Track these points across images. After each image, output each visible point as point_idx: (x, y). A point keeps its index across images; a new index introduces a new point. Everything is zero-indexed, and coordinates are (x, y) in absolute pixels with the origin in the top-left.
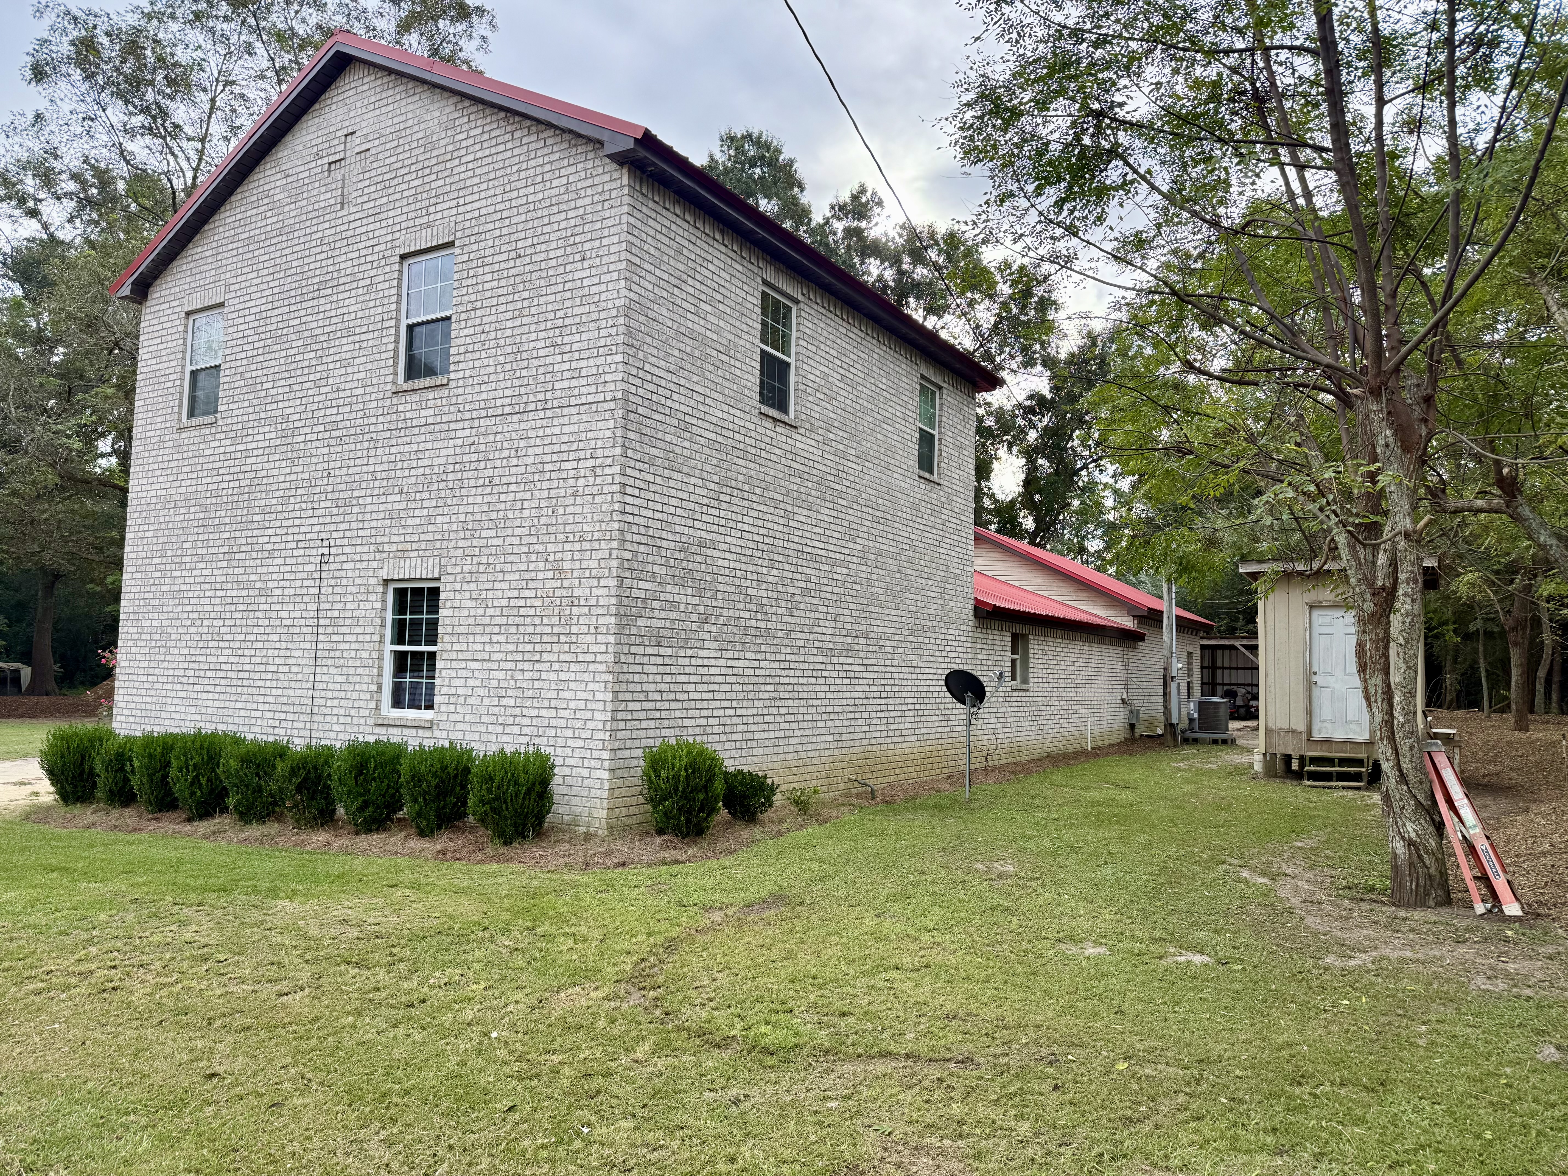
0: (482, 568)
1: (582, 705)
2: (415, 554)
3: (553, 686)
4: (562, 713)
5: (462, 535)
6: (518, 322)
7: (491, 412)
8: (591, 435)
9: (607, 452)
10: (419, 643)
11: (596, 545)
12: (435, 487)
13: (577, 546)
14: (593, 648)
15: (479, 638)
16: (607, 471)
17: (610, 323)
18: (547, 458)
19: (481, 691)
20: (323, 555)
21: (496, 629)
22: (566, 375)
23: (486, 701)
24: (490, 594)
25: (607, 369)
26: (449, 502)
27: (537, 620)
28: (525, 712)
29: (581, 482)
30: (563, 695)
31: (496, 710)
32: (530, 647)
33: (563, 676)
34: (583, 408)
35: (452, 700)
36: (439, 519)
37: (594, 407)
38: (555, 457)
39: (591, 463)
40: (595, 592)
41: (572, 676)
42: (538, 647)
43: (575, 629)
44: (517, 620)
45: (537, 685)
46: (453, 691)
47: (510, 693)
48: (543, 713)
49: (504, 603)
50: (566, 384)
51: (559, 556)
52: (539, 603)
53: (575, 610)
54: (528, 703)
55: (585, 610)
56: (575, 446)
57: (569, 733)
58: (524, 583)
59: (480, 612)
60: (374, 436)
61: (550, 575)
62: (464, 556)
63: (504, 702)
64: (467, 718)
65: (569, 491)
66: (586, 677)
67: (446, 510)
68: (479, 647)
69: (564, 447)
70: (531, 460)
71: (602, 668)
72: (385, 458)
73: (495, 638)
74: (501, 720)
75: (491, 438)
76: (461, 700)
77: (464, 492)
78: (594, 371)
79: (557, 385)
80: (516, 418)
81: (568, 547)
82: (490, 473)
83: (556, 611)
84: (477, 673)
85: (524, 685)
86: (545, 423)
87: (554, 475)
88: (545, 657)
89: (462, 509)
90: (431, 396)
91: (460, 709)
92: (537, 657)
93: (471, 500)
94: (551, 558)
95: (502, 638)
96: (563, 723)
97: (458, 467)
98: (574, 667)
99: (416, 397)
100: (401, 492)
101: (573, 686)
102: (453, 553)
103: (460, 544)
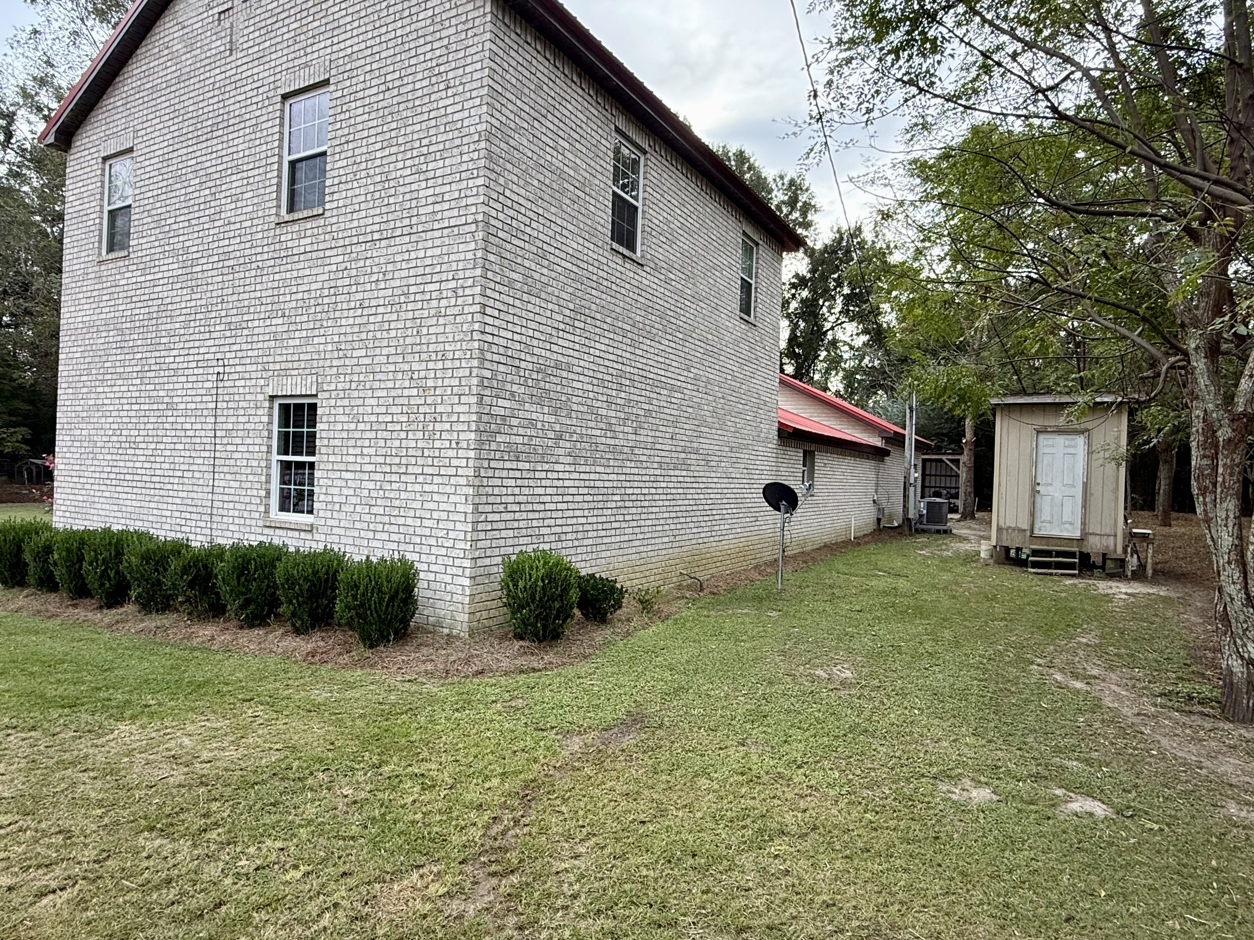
0: (354, 386)
1: (444, 515)
2: (296, 372)
3: (418, 497)
4: (426, 523)
5: (336, 354)
6: (386, 152)
7: (362, 238)
8: (453, 257)
9: (468, 274)
10: (301, 454)
11: (457, 364)
12: (313, 311)
13: (440, 365)
14: (454, 462)
15: (351, 451)
16: (468, 292)
17: (472, 147)
18: (412, 281)
19: (354, 500)
20: (218, 373)
21: (367, 443)
22: (430, 200)
23: (359, 509)
24: (361, 410)
25: (469, 193)
26: (325, 324)
27: (403, 435)
28: (393, 520)
29: (444, 303)
30: (427, 505)
31: (367, 518)
32: (397, 460)
33: (427, 488)
34: (446, 232)
35: (329, 507)
36: (316, 340)
37: (456, 229)
38: (419, 280)
39: (452, 284)
40: (457, 409)
41: (435, 488)
42: (404, 461)
43: (438, 444)
44: (385, 434)
45: (403, 495)
46: (329, 498)
47: (379, 502)
48: (409, 521)
49: (373, 418)
50: (430, 209)
51: (422, 374)
52: (404, 418)
53: (438, 426)
54: (396, 512)
55: (447, 426)
56: (438, 269)
57: (433, 541)
58: (391, 399)
59: (353, 426)
60: (260, 264)
61: (415, 392)
62: (338, 374)
63: (374, 510)
64: (342, 524)
65: (432, 312)
66: (448, 489)
67: (322, 332)
68: (352, 459)
69: (428, 269)
70: (397, 283)
71: (463, 481)
72: (270, 285)
73: (366, 451)
74: (372, 527)
75: (361, 263)
76: (337, 507)
77: (338, 314)
78: (456, 195)
79: (422, 211)
80: (384, 243)
81: (431, 365)
82: (360, 296)
83: (420, 427)
84: (350, 483)
85: (392, 495)
86: (409, 247)
87: (418, 297)
88: (410, 469)
89: (336, 330)
90: (309, 225)
91: (335, 515)
92: (403, 470)
93: (344, 322)
94: (415, 376)
95: (372, 451)
96: (427, 532)
97: (332, 290)
98: (437, 480)
99: (296, 227)
100: (283, 316)
101: (436, 497)
102: (328, 371)
103: (335, 363)
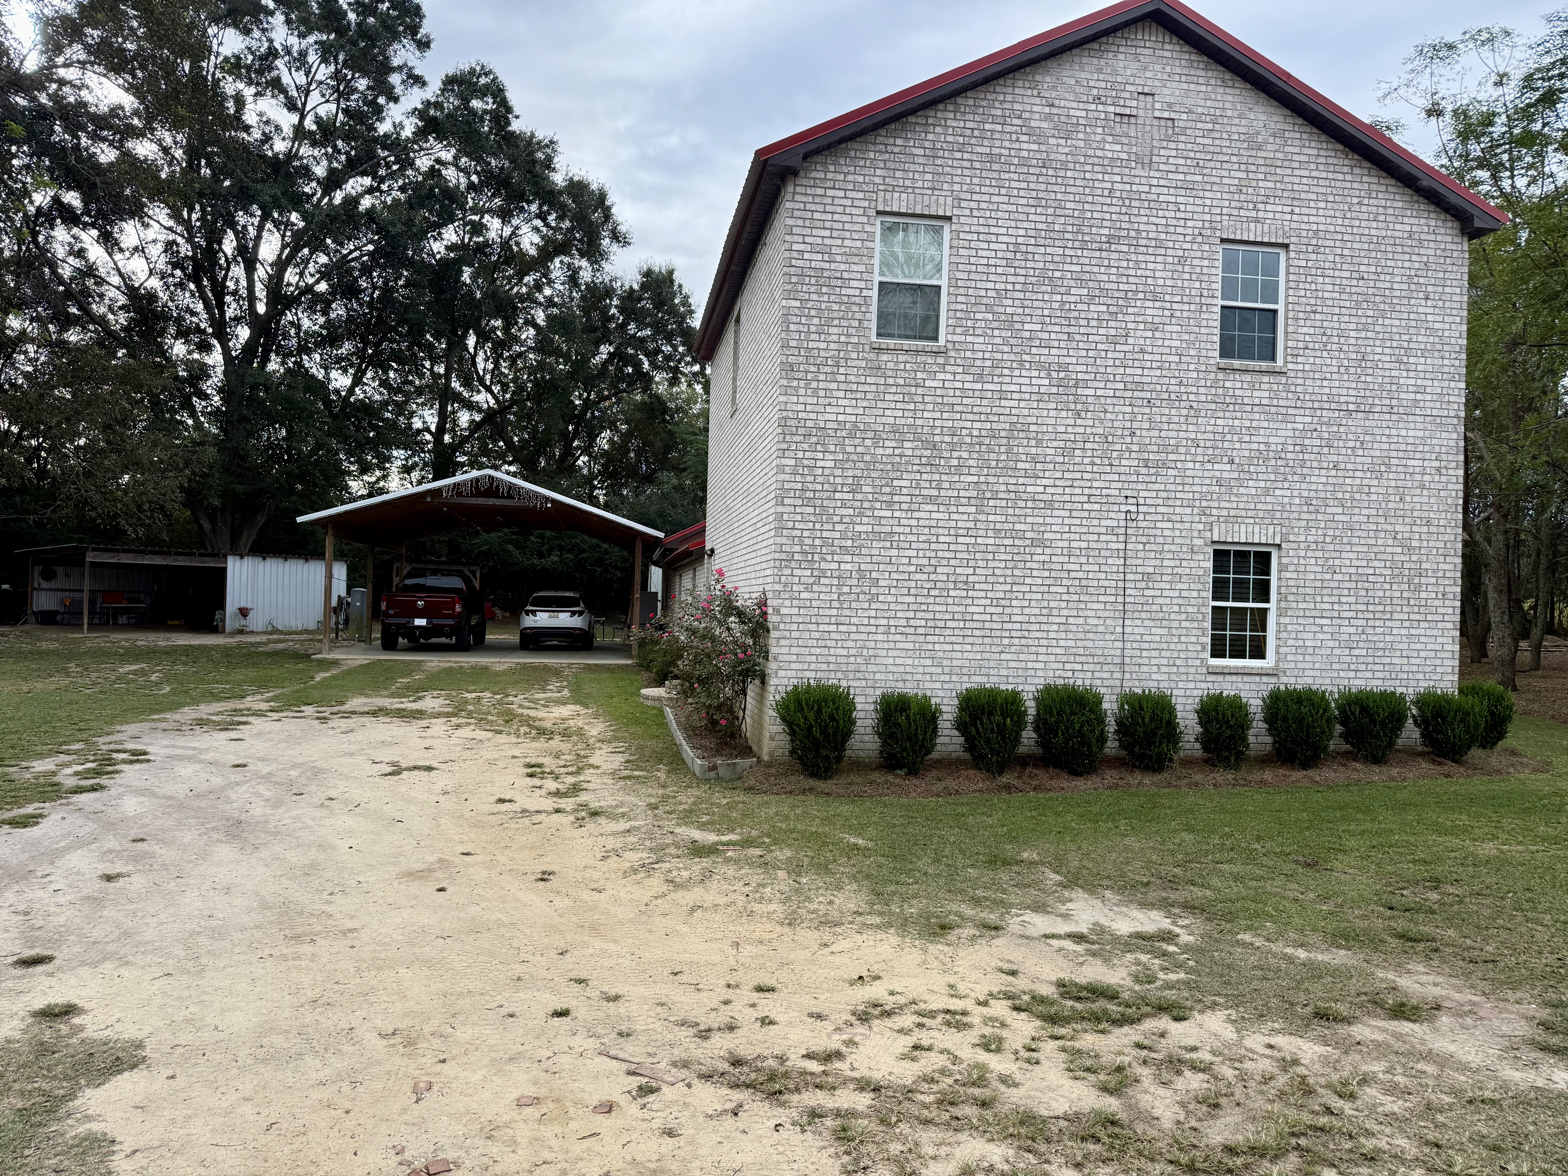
0: (1328, 540)
1: (1432, 654)
2: (1252, 521)
3: (1404, 639)
4: (1413, 661)
5: (1305, 509)
6: (1363, 334)
7: (1333, 406)
8: (1434, 441)
9: (1451, 458)
10: (1247, 600)
11: (1442, 530)
13: (1425, 529)
14: (1441, 610)
15: (1326, 599)
16: (1451, 472)
17: (1453, 356)
18: (1394, 454)
19: (1331, 644)
20: (1128, 512)
21: (1346, 592)
22: (1411, 389)
23: (1337, 651)
24: (1337, 562)
25: (1451, 392)
26: (1290, 477)
27: (1387, 586)
28: (1377, 660)
29: (1427, 478)
30: (1412, 646)
31: (1348, 659)
32: (1381, 608)
33: (1413, 631)
34: (1428, 419)
35: (1299, 651)
36: (1278, 492)
37: (1438, 420)
38: (1401, 454)
39: (1436, 464)
40: (1442, 566)
41: (1422, 632)
42: (1388, 608)
43: (1423, 595)
44: (1366, 585)
45: (1388, 638)
46: (1301, 643)
47: (1361, 645)
48: (1396, 661)
49: (1353, 570)
50: (1412, 396)
51: (1407, 535)
52: (1389, 572)
53: (1423, 580)
54: (1381, 653)
55: (1434, 580)
56: (1421, 448)
57: (1421, 676)
58: (1373, 556)
59: (1329, 576)
60: (1195, 405)
61: (1399, 550)
62: (1308, 528)
63: (1356, 652)
64: (1317, 666)
65: (1416, 484)
66: (1435, 632)
67: (1286, 485)
68: (1329, 606)
69: (1409, 448)
70: (1378, 453)
71: (1450, 625)
73: (1343, 599)
74: (1353, 667)
75: (1336, 429)
76: (1311, 651)
78: (1440, 390)
79: (1403, 395)
80: (1360, 415)
81: (1415, 529)
82: (1335, 458)
83: (1405, 580)
84: (1325, 629)
85: (1376, 638)
86: (1390, 424)
87: (1400, 469)
88: (1395, 616)
89: (1304, 486)
90: (1266, 379)
91: (1308, 658)
92: (1388, 616)
93: (1314, 479)
94: (1399, 536)
95: (1352, 600)
96: (1415, 668)
97: (1298, 448)
98: (1422, 625)
99: (1248, 377)
100: (1232, 462)
101: (1423, 639)
102: (1294, 523)
103: (1304, 516)
